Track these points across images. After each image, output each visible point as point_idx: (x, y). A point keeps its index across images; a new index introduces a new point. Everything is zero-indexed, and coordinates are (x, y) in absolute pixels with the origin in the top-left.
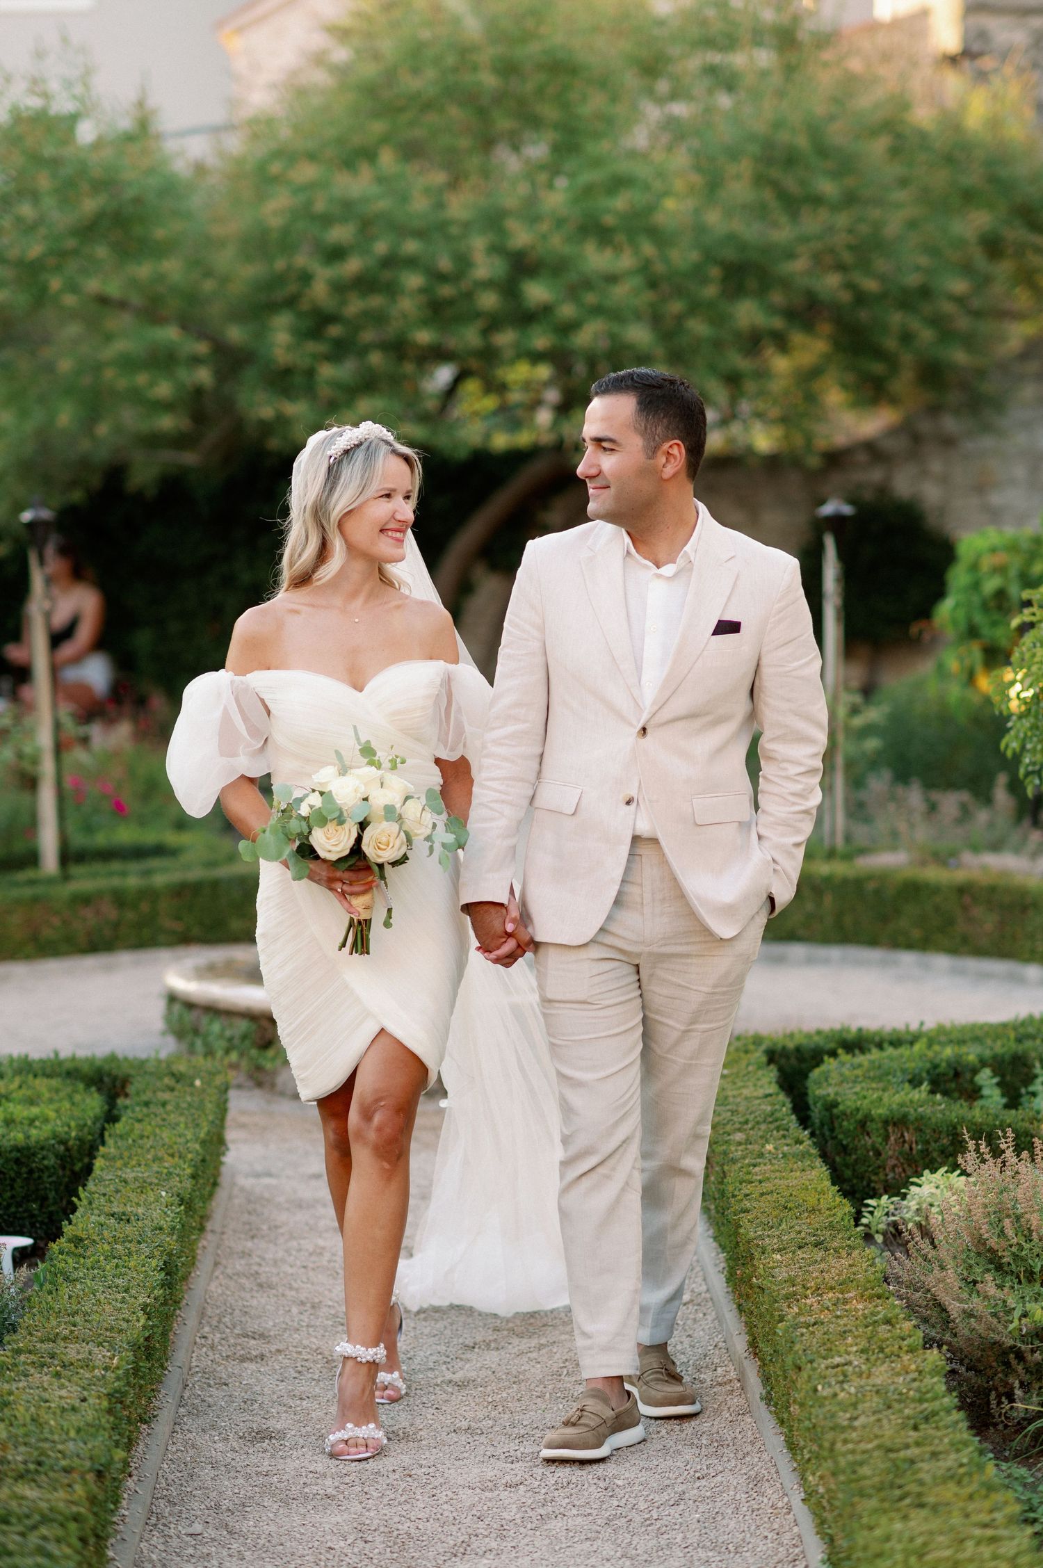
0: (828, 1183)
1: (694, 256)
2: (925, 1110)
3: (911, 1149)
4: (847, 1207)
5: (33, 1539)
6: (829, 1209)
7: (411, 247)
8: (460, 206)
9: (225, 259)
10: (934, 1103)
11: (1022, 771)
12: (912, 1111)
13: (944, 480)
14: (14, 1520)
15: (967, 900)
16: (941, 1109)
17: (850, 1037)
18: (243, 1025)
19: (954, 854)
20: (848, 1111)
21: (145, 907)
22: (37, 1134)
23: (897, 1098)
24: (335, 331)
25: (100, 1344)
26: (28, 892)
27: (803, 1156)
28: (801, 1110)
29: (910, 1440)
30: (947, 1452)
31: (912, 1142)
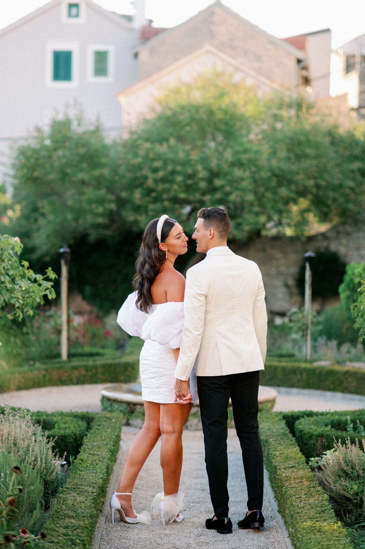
0: (299, 452)
1: (269, 174)
2: (329, 433)
3: (324, 444)
4: (303, 459)
5: (75, 532)
6: (299, 458)
7: (179, 168)
8: (195, 156)
9: (122, 170)
10: (332, 431)
11: (360, 333)
12: (325, 433)
13: (347, 246)
14: (70, 527)
15: (347, 376)
16: (333, 433)
17: (307, 413)
18: (125, 406)
19: (345, 362)
20: (306, 433)
21: (94, 371)
22: (68, 432)
23: (321, 429)
24: (154, 194)
25: (90, 487)
26: (58, 365)
27: (293, 445)
28: (293, 431)
29: (318, 516)
30: (328, 519)
31: (325, 442)
